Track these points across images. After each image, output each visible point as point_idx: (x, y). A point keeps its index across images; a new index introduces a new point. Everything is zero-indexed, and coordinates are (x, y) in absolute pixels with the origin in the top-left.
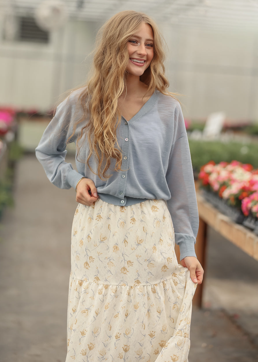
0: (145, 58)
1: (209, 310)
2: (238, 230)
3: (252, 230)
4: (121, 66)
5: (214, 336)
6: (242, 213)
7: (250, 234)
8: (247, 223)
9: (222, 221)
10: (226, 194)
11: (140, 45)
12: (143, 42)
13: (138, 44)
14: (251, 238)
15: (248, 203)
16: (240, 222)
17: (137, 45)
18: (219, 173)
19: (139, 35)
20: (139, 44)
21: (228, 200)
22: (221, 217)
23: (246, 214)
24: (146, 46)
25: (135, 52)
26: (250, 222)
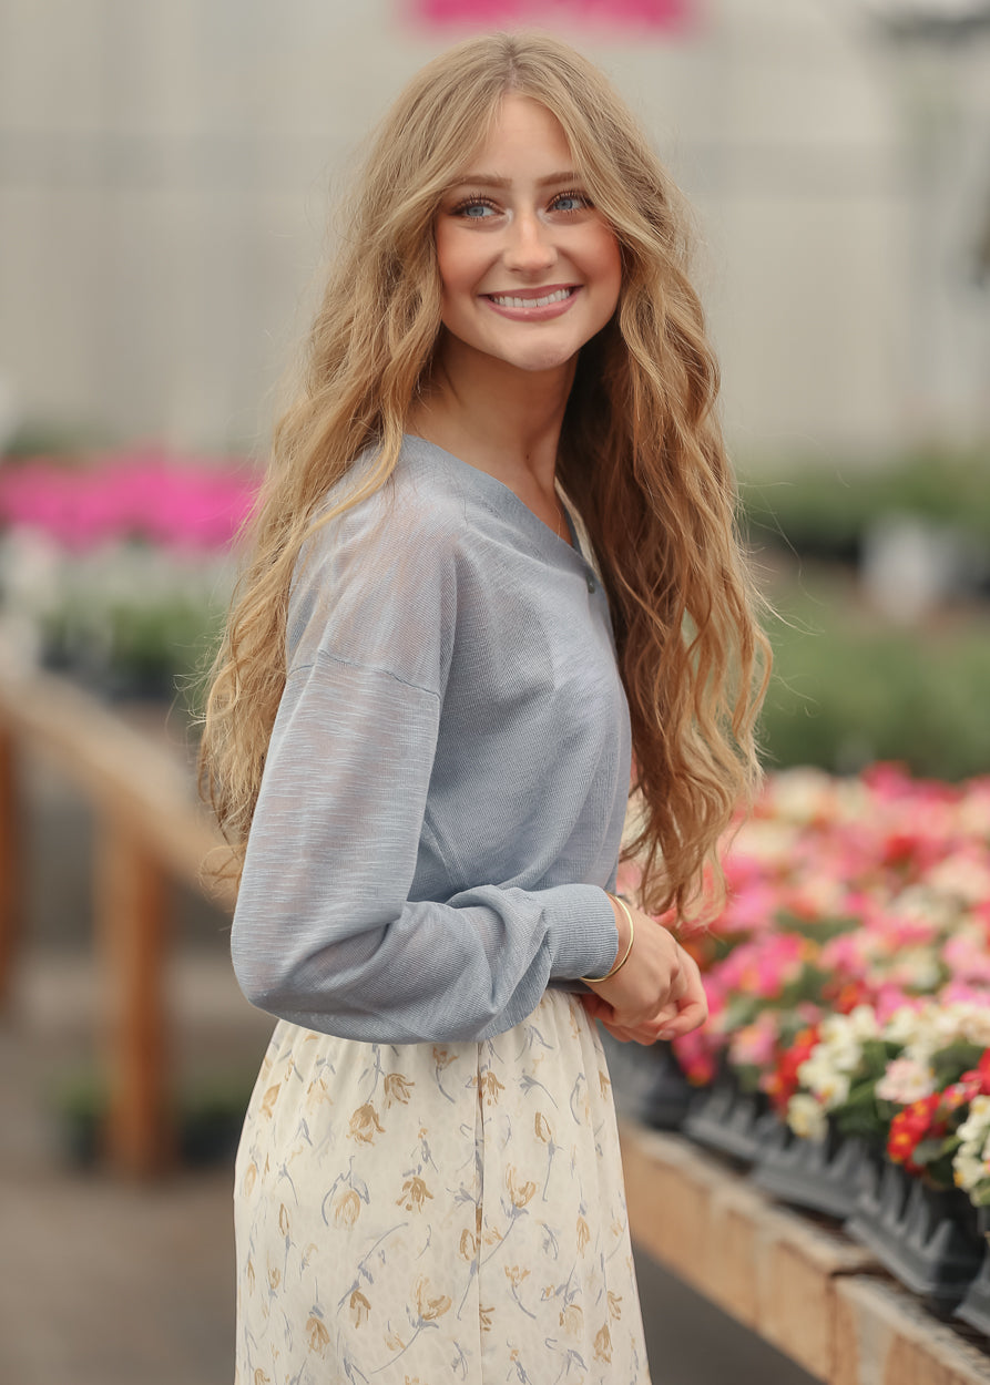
0: (562, 277)
3: (740, 1167)
4: (396, 355)
6: (675, 1067)
8: (705, 1125)
11: (515, 216)
12: (525, 202)
13: (501, 218)
14: (733, 1215)
16: (665, 1119)
17: (500, 225)
19: (492, 168)
20: (509, 213)
23: (701, 1073)
24: (550, 215)
25: (494, 262)
26: (727, 1118)
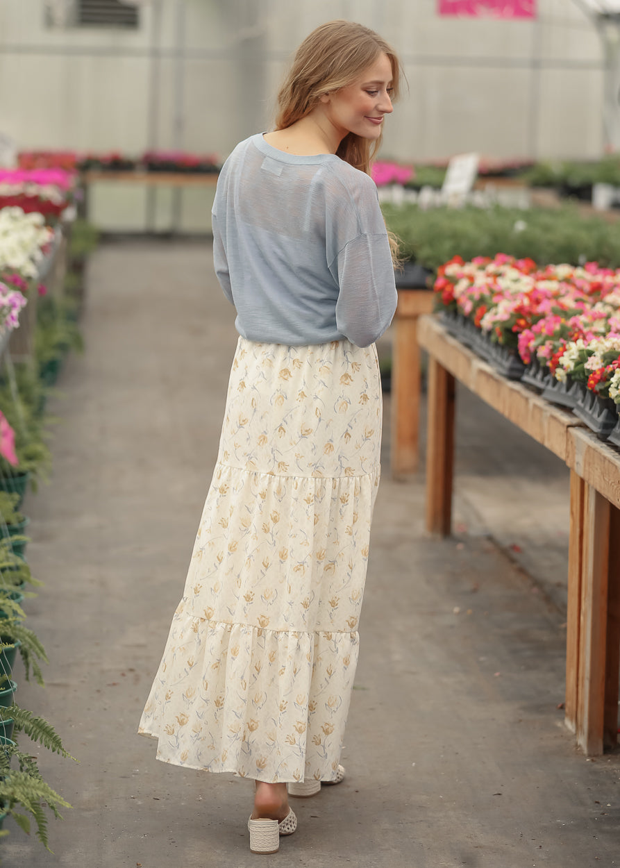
1: (465, 539)
2: (512, 390)
5: (475, 591)
6: (518, 358)
7: (535, 400)
8: (528, 378)
9: (481, 372)
10: (487, 322)
14: (536, 407)
15: (529, 340)
16: (515, 376)
18: (471, 279)
21: (490, 333)
22: (479, 365)
23: (527, 360)
26: (535, 375)
